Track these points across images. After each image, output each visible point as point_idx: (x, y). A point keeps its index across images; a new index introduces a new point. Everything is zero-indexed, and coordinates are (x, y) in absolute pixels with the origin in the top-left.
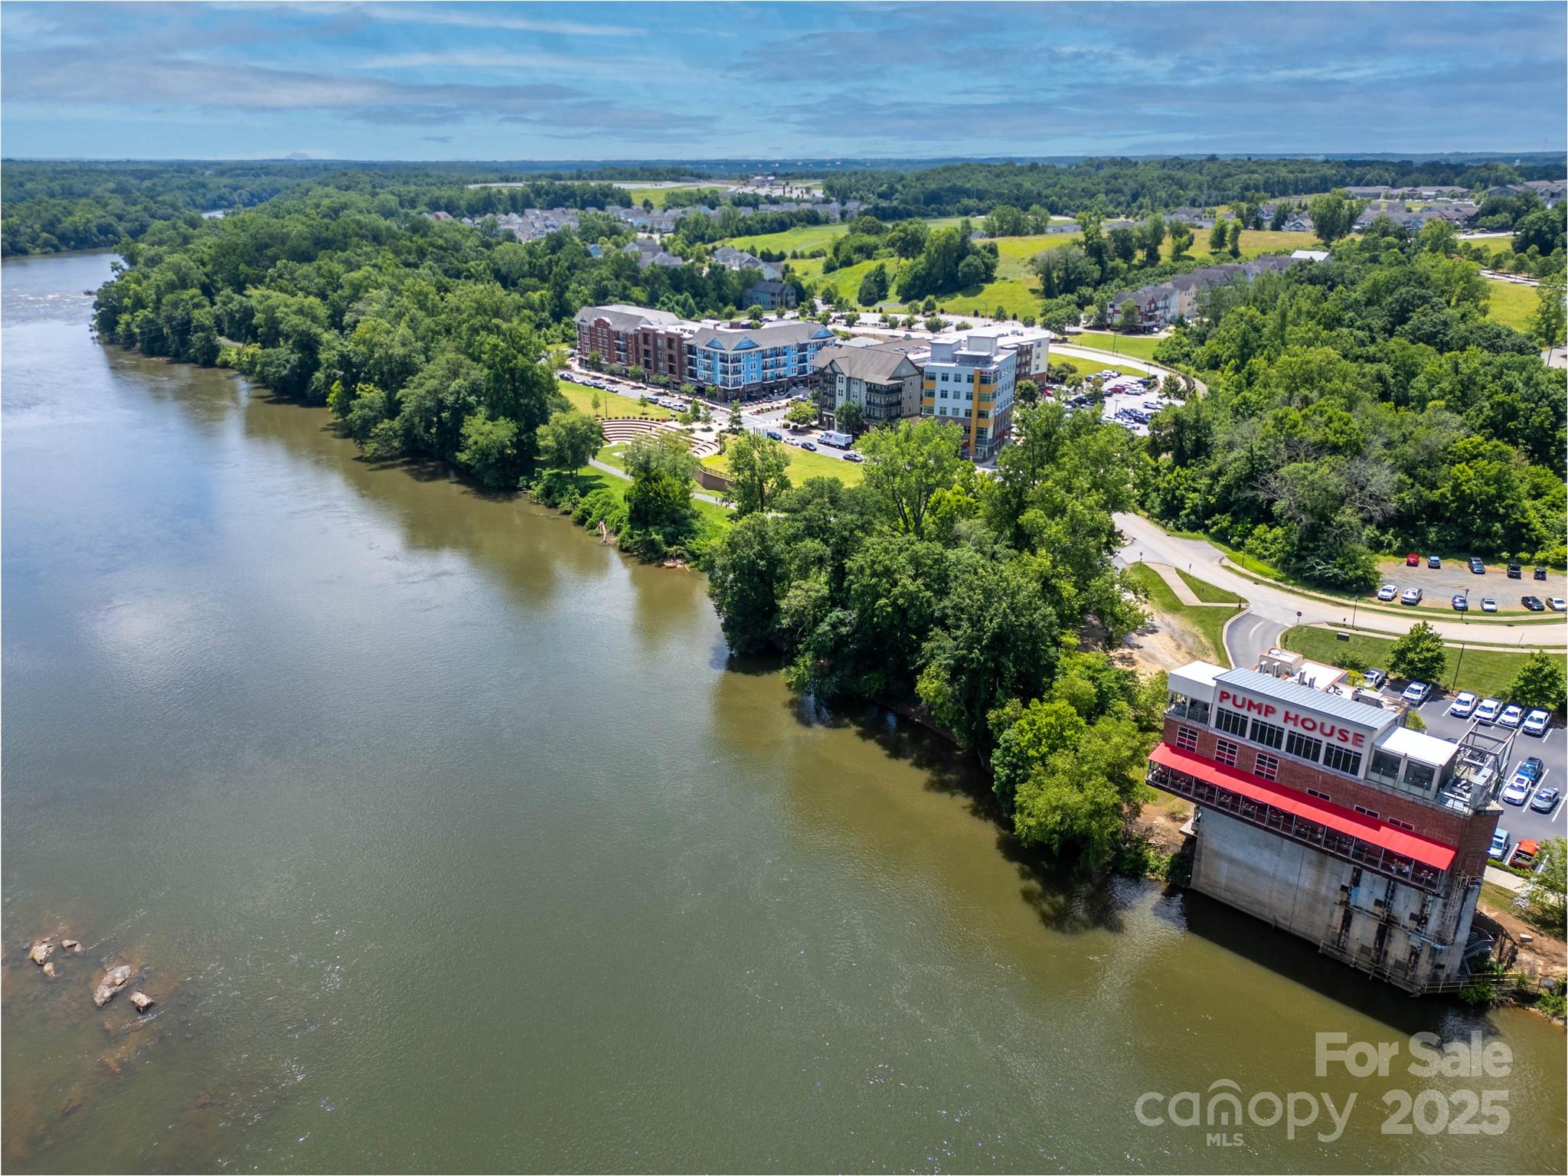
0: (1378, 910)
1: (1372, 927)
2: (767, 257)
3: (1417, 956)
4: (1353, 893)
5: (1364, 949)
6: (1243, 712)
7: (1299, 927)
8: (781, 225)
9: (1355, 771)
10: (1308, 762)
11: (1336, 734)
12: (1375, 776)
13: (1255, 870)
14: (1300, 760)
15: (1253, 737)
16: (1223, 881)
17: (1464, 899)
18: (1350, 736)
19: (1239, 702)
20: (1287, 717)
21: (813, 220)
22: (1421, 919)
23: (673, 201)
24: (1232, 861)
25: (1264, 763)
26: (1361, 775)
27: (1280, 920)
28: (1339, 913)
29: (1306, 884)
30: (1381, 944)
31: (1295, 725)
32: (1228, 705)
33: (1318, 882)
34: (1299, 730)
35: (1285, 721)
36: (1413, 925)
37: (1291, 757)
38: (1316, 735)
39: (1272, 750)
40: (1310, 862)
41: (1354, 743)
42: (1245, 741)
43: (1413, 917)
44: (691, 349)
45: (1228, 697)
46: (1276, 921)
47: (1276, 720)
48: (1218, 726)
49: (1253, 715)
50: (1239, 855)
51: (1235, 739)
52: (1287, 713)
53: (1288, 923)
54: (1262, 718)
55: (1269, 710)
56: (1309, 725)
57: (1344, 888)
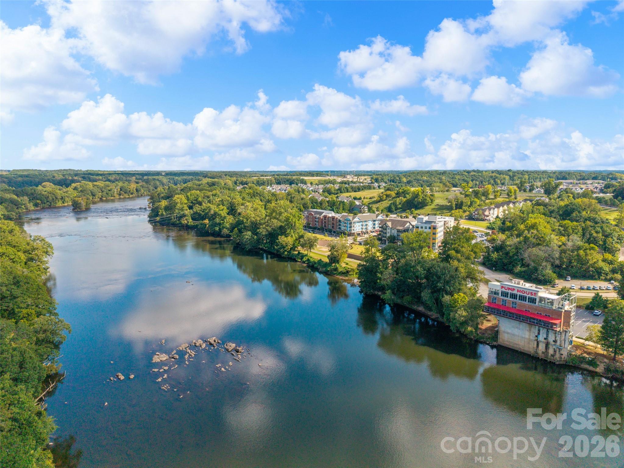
0: (545, 341)
1: (544, 345)
2: (355, 198)
3: (556, 352)
4: (538, 336)
5: (543, 353)
6: (507, 291)
7: (526, 350)
8: (359, 189)
9: (535, 303)
10: (524, 302)
11: (530, 294)
12: (540, 304)
13: (513, 335)
14: (522, 302)
15: (510, 298)
16: (506, 339)
18: (533, 294)
19: (506, 289)
20: (518, 291)
22: (555, 341)
24: (508, 333)
25: (513, 304)
26: (537, 304)
27: (521, 348)
28: (536, 343)
29: (527, 336)
30: (547, 350)
31: (520, 292)
32: (503, 290)
33: (530, 335)
34: (521, 294)
37: (520, 301)
38: (525, 295)
39: (515, 300)
40: (527, 330)
41: (534, 296)
44: (340, 221)
45: (503, 288)
47: (515, 292)
48: (502, 295)
49: (510, 291)
50: (509, 331)
51: (506, 298)
53: (524, 350)
54: (512, 292)
55: (514, 290)
56: (523, 292)
57: (536, 336)
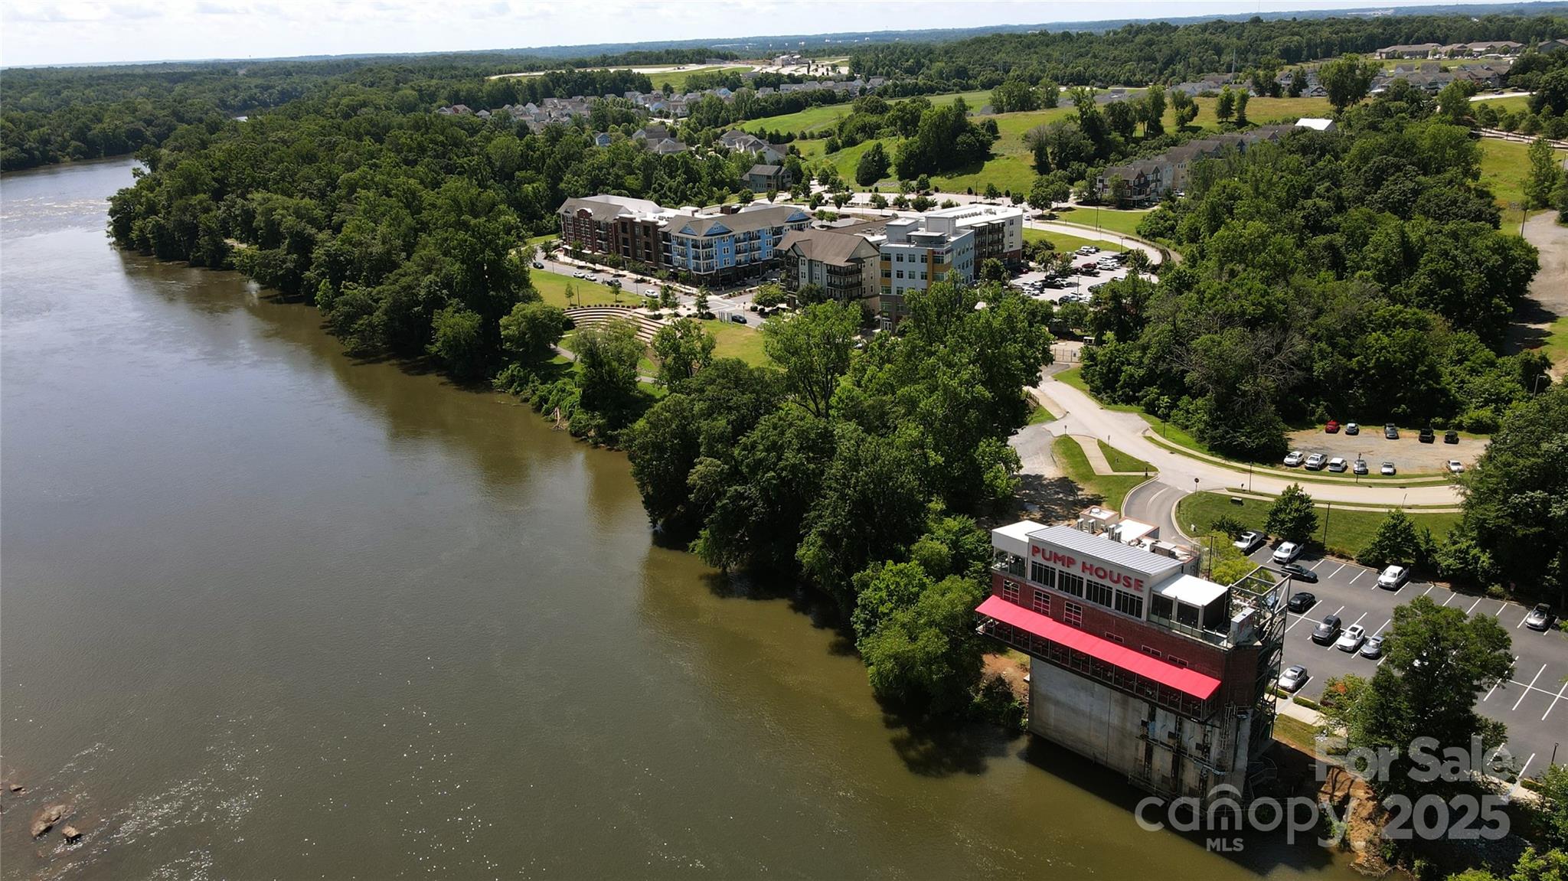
0: (1171, 742)
1: (1169, 757)
2: (775, 139)
3: (1205, 782)
4: (1150, 727)
5: (1164, 779)
6: (1051, 564)
7: (1114, 761)
8: (795, 105)
9: (1139, 615)
10: (1103, 608)
11: (1122, 581)
12: (1155, 618)
13: (1075, 711)
14: (1097, 606)
15: (1060, 588)
16: (1052, 722)
17: (1238, 729)
18: (1133, 582)
19: (1048, 556)
20: (1084, 568)
21: (828, 99)
22: (1204, 748)
23: (695, 84)
24: (1057, 703)
25: (1071, 611)
26: (1144, 618)
27: (1098, 755)
28: (1142, 746)
29: (1115, 721)
30: (1177, 774)
31: (1091, 574)
32: (1039, 559)
33: (1124, 719)
34: (1095, 579)
35: (1083, 571)
36: (1199, 754)
37: (1091, 603)
38: (1107, 582)
39: (1076, 598)
40: (1116, 701)
41: (1136, 589)
42: (1055, 591)
43: (1198, 746)
44: (666, 236)
45: (1038, 551)
46: (1096, 758)
47: (1075, 571)
48: (1033, 578)
49: (1058, 567)
50: (1061, 696)
51: (1047, 589)
52: (1084, 563)
53: (1105, 759)
54: (1065, 569)
55: (1070, 562)
56: (1102, 574)
57: (1144, 724)
